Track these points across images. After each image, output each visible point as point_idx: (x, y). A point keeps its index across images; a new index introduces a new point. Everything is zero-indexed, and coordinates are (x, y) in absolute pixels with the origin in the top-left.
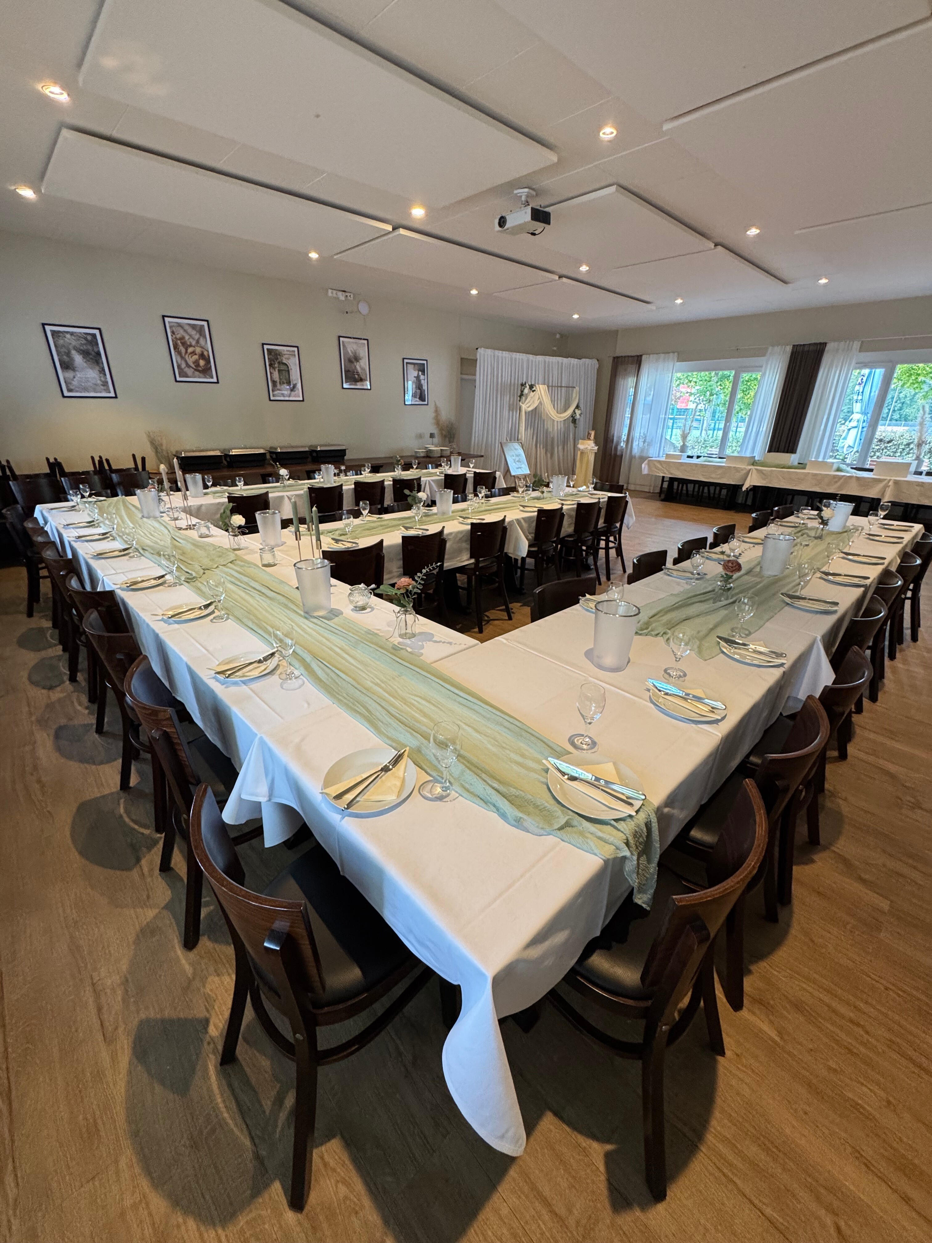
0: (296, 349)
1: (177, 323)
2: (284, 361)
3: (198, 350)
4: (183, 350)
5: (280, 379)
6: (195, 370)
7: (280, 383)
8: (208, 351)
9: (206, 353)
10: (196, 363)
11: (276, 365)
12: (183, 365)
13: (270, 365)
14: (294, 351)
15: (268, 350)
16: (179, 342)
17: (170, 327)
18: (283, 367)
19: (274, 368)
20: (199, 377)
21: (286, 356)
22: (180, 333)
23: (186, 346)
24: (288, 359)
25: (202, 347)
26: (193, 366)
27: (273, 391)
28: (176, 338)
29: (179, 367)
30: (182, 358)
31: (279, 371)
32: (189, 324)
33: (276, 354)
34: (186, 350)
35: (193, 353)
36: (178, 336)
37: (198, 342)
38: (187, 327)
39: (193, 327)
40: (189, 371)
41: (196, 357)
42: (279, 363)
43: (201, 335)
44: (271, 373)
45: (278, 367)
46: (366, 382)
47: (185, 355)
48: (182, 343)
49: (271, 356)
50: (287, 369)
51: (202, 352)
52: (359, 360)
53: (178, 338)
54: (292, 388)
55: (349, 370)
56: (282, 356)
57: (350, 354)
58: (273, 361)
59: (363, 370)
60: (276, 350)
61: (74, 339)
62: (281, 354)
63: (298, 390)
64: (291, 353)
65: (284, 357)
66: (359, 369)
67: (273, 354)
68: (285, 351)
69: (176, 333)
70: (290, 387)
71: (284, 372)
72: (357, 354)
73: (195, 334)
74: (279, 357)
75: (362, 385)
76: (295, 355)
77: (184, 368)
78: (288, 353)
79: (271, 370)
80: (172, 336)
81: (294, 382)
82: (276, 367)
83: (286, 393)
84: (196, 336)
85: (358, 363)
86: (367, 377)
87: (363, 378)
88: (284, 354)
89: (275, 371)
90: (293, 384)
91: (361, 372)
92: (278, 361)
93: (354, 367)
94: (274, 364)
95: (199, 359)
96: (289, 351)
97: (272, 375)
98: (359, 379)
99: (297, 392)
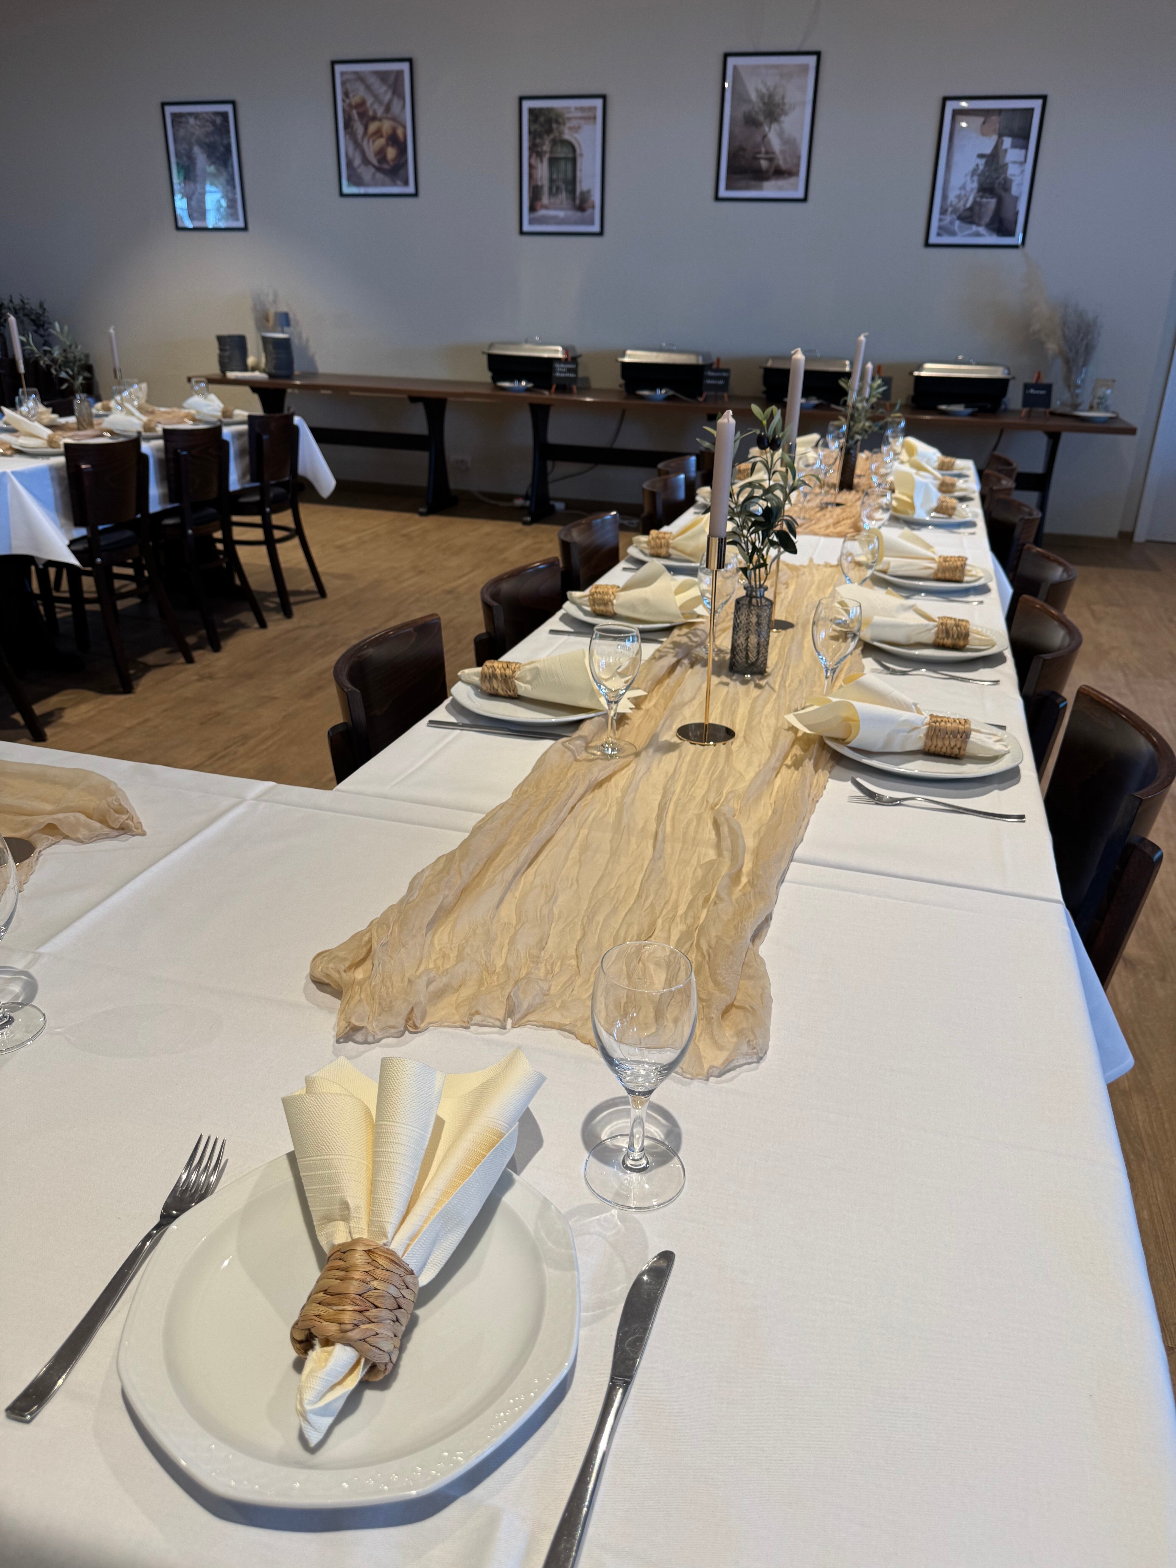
0: (598, 103)
1: (356, 73)
2: (567, 136)
3: (387, 126)
4: (360, 130)
5: (551, 180)
6: (378, 169)
7: (551, 193)
8: (404, 127)
9: (400, 132)
10: (381, 154)
11: (546, 147)
12: (357, 162)
13: (533, 148)
14: (594, 109)
15: (531, 111)
16: (354, 112)
17: (343, 83)
18: (561, 152)
19: (540, 155)
20: (383, 184)
21: (573, 123)
22: (359, 93)
23: (367, 118)
24: (577, 129)
25: (394, 119)
26: (375, 161)
27: (532, 209)
28: (350, 105)
29: (349, 164)
30: (357, 145)
31: (553, 161)
32: (377, 73)
33: (549, 121)
34: (366, 128)
35: (378, 133)
36: (355, 100)
37: (388, 109)
38: (373, 80)
39: (383, 76)
40: (367, 173)
41: (381, 142)
42: (554, 142)
43: (395, 94)
44: (531, 166)
45: (551, 152)
46: (792, 180)
47: (363, 138)
48: (359, 114)
49: (536, 127)
50: (570, 155)
51: (394, 130)
52: (780, 115)
53: (353, 103)
54: (578, 202)
55: (742, 149)
56: (564, 124)
57: (753, 96)
58: (541, 137)
59: (790, 143)
60: (550, 110)
61: (199, 126)
62: (560, 120)
63: (593, 207)
64: (585, 114)
65: (568, 125)
66: (776, 144)
67: (542, 119)
68: (573, 110)
69: (351, 95)
70: (574, 199)
71: (562, 164)
72: (777, 99)
73: (386, 92)
74: (554, 126)
75: (781, 188)
76: (595, 118)
77: (359, 167)
78: (579, 114)
79: (533, 161)
80: (344, 101)
81: (585, 188)
82: (545, 153)
83: (561, 214)
84: (388, 96)
85: (775, 126)
86: (798, 165)
87: (783, 166)
88: (569, 119)
89: (541, 161)
90: (582, 193)
91: (783, 152)
92: (551, 137)
93: (759, 139)
94: (543, 144)
95: (387, 144)
96: (582, 109)
97: (534, 171)
98: (772, 170)
99: (589, 212)
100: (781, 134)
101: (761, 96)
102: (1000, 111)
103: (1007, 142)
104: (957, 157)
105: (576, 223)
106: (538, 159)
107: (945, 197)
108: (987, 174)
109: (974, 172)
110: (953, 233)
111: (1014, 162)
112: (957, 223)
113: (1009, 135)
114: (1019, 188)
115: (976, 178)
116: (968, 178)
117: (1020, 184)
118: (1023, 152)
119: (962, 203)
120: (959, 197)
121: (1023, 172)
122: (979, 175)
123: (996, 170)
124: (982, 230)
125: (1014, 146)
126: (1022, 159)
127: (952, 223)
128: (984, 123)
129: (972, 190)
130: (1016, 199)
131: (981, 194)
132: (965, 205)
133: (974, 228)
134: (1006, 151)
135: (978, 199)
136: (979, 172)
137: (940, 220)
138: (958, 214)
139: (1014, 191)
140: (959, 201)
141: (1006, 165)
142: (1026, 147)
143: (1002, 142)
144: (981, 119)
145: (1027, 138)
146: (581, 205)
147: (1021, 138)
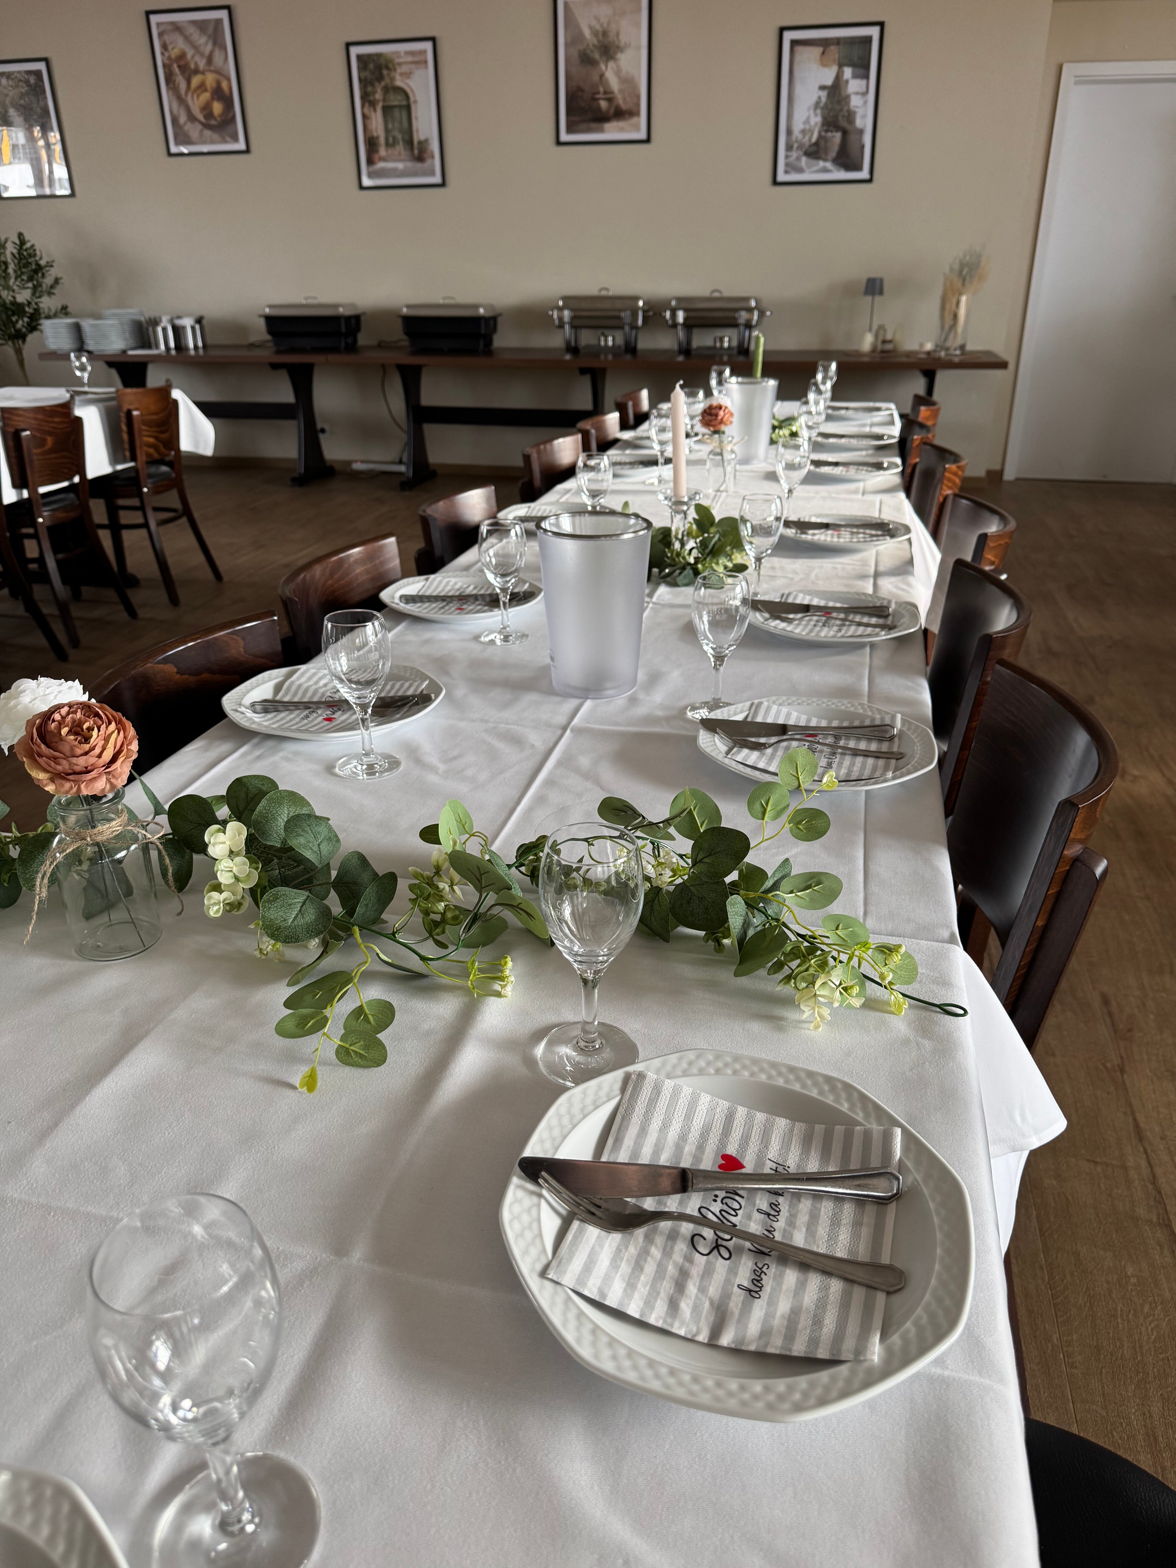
0: (428, 46)
1: (173, 23)
2: (399, 83)
3: (210, 79)
4: (182, 84)
5: (387, 131)
6: (206, 126)
7: (387, 145)
8: (229, 80)
9: (224, 85)
10: (207, 109)
11: (379, 96)
12: (183, 119)
13: (365, 97)
14: (424, 52)
15: (359, 57)
16: (175, 66)
17: (160, 35)
18: (395, 100)
19: (373, 104)
20: (212, 142)
21: (404, 69)
22: (179, 44)
23: (188, 72)
24: (408, 75)
25: (218, 72)
26: (200, 117)
27: (370, 162)
28: (169, 58)
29: (175, 121)
30: (181, 100)
31: (387, 110)
32: (194, 22)
33: (380, 67)
34: (189, 82)
35: (202, 87)
36: (174, 53)
37: (210, 60)
38: (191, 30)
39: (201, 25)
40: (193, 130)
41: (206, 96)
42: (386, 90)
43: (215, 44)
44: (365, 117)
45: (384, 100)
46: (634, 120)
47: (186, 94)
48: (179, 67)
49: (367, 74)
50: (404, 103)
51: (219, 83)
52: (616, 53)
53: (173, 56)
54: (416, 152)
55: (580, 89)
56: (395, 70)
57: (587, 33)
58: (372, 85)
59: (629, 82)
60: (379, 55)
61: (12, 86)
62: (390, 66)
63: (433, 157)
64: (416, 59)
65: (399, 71)
66: (614, 83)
67: (371, 66)
68: (402, 54)
69: (170, 48)
70: (412, 149)
71: (396, 113)
72: (612, 36)
73: (207, 43)
74: (385, 72)
75: (622, 130)
76: (426, 62)
77: (185, 123)
78: (410, 59)
79: (366, 110)
80: (162, 54)
81: (422, 137)
82: (378, 101)
83: (400, 166)
84: (209, 47)
85: (611, 64)
86: (638, 105)
87: (624, 107)
88: (400, 64)
89: (375, 110)
90: (420, 143)
91: (621, 91)
92: (383, 84)
93: (596, 78)
94: (374, 93)
95: (213, 99)
96: (412, 53)
97: (368, 122)
98: (612, 111)
99: (429, 162)
100: (618, 73)
101: (595, 33)
102: (838, 41)
103: (848, 72)
104: (799, 89)
105: (415, 174)
106: (372, 109)
107: (789, 132)
108: (830, 106)
109: (817, 105)
110: (800, 170)
111: (857, 93)
112: (804, 159)
113: (848, 65)
114: (864, 121)
115: (819, 111)
116: (812, 112)
117: (864, 117)
118: (864, 82)
119: (807, 138)
120: (803, 132)
121: (865, 102)
122: (822, 109)
123: (839, 102)
124: (829, 165)
125: (855, 76)
126: (864, 89)
127: (798, 159)
128: (823, 53)
129: (816, 124)
130: (861, 132)
131: (825, 128)
132: (810, 140)
133: (821, 164)
134: (847, 82)
135: (823, 134)
136: (822, 104)
137: (787, 157)
138: (804, 150)
139: (859, 123)
140: (804, 137)
141: (848, 97)
142: (867, 77)
143: (843, 72)
144: (821, 49)
145: (867, 67)
146: (419, 154)
147: (862, 68)
